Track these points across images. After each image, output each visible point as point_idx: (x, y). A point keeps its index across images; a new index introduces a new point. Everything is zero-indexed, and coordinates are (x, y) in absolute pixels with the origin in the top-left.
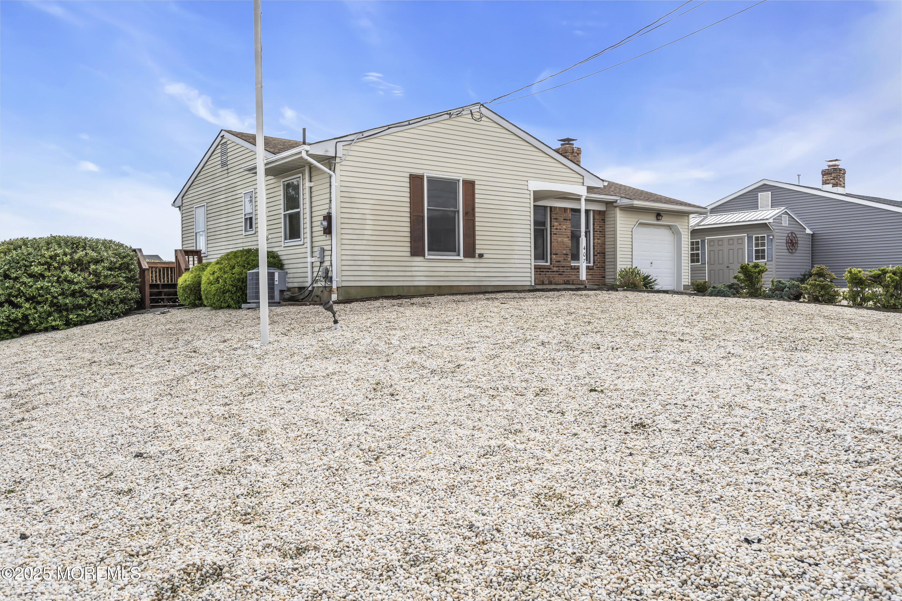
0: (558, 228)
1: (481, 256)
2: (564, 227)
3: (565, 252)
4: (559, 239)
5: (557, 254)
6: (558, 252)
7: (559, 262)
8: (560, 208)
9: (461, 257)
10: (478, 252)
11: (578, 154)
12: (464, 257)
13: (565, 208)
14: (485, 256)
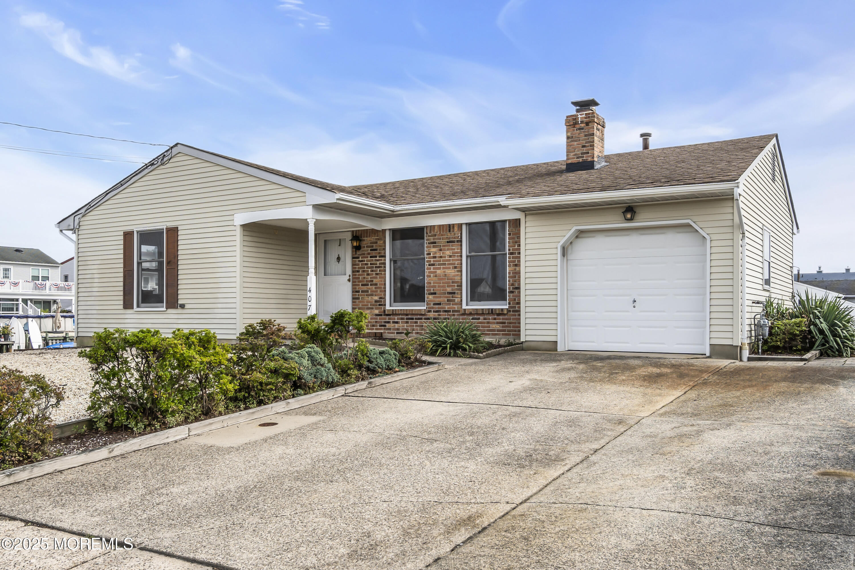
0: (438, 255)
1: (183, 306)
2: (448, 253)
3: (449, 290)
4: (438, 272)
5: (435, 294)
6: (437, 290)
7: (440, 304)
8: (440, 226)
9: (164, 309)
10: (180, 302)
11: (587, 124)
12: (167, 308)
13: (449, 225)
14: (187, 306)
